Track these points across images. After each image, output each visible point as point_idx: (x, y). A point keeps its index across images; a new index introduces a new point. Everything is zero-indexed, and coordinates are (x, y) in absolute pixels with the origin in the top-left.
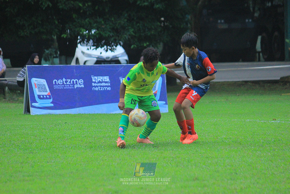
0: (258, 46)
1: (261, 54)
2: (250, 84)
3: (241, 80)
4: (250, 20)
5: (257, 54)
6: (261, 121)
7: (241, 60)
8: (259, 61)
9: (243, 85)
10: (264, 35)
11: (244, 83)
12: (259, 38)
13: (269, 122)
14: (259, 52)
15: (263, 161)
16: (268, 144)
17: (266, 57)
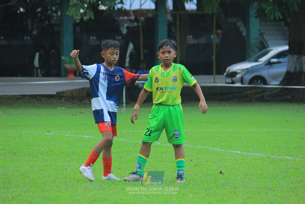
0: (36, 62)
1: (39, 70)
2: (27, 97)
3: (19, 94)
4: (29, 38)
5: (35, 70)
6: (36, 133)
7: (20, 75)
8: (37, 76)
9: (21, 98)
10: (42, 52)
11: (22, 97)
12: (37, 55)
13: (44, 134)
14: (37, 68)
15: (36, 171)
16: (41, 154)
17: (43, 72)
